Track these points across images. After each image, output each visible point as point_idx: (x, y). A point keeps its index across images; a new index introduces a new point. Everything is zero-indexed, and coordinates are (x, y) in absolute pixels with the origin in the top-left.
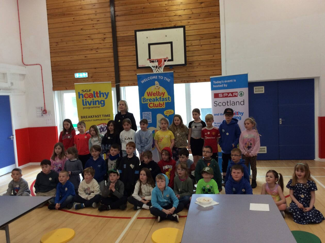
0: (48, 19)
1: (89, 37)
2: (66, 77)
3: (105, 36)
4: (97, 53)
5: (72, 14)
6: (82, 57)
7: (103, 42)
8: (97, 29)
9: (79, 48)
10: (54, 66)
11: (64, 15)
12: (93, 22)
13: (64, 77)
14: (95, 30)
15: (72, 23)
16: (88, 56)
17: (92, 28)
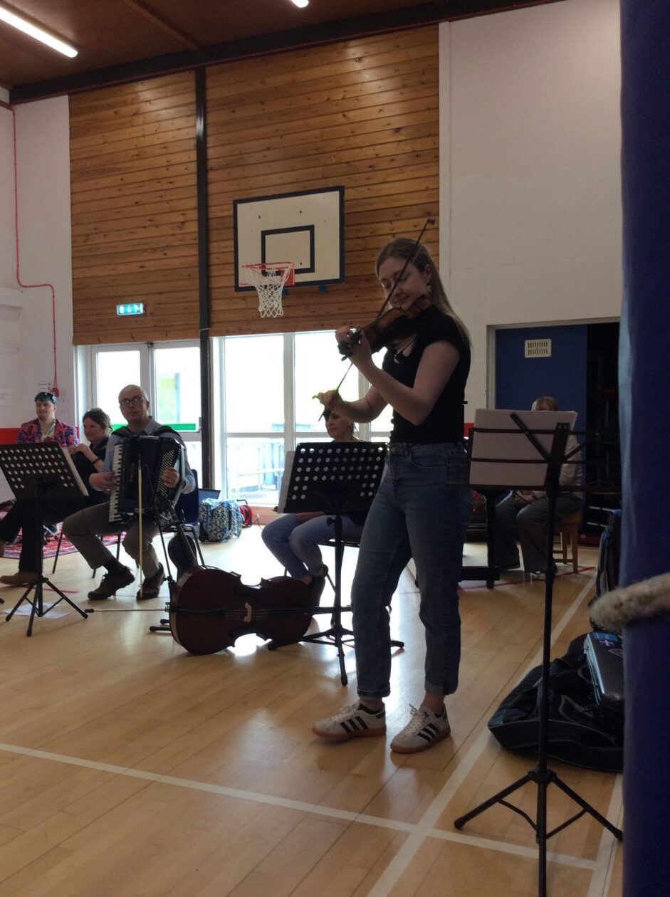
0: (71, 183)
1: (150, 220)
2: (101, 314)
3: (182, 219)
4: (164, 256)
5: (119, 169)
6: (134, 267)
7: (179, 232)
8: (167, 202)
9: (129, 246)
10: (79, 289)
11: (102, 171)
12: (159, 186)
13: (97, 314)
14: (165, 204)
15: (119, 190)
16: (147, 264)
17: (158, 199)
